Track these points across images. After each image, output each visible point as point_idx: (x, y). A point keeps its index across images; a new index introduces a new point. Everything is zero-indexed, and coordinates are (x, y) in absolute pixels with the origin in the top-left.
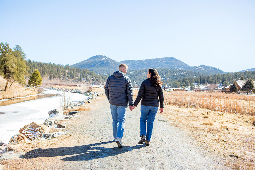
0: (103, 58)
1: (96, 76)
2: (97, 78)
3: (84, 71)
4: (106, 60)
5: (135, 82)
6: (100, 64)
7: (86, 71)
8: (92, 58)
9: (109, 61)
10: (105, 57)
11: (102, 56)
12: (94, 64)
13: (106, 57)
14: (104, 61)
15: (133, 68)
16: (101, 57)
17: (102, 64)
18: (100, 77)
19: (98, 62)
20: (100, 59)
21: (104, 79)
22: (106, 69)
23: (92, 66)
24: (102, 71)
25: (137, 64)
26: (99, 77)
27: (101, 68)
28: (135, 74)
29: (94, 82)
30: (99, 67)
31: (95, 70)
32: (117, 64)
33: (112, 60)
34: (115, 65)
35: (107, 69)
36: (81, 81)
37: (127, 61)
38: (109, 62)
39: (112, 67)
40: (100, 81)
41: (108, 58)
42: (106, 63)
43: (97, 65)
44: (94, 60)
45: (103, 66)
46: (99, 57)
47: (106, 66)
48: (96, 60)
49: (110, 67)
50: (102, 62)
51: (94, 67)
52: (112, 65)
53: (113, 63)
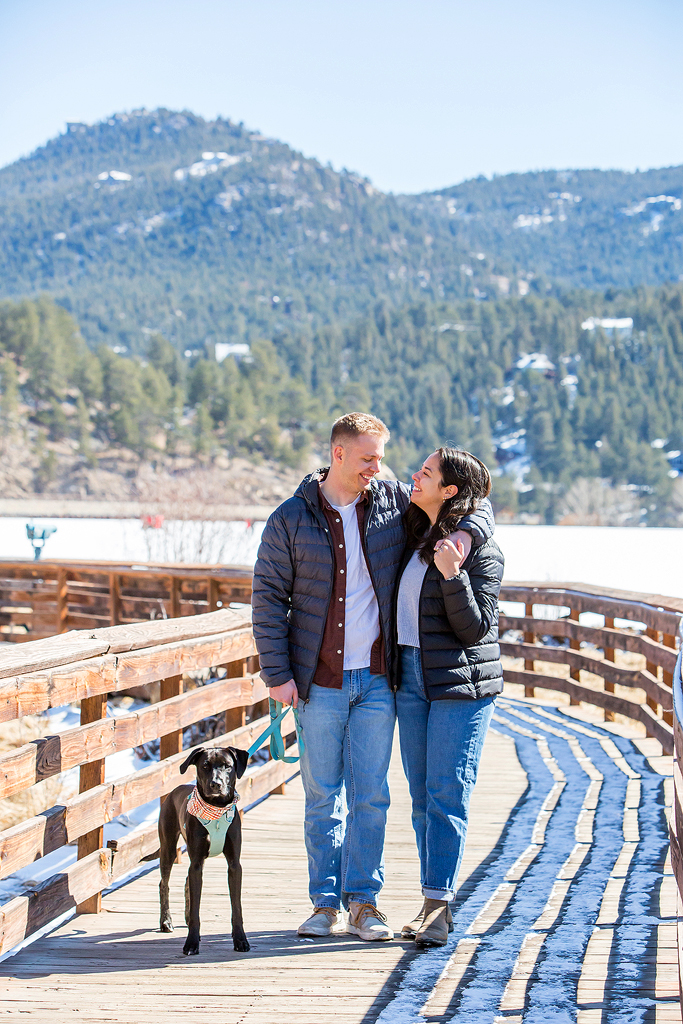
0: (200, 148)
1: (94, 376)
2: (108, 397)
4: (246, 174)
5: (659, 444)
6: (166, 231)
8: (57, 151)
9: (277, 180)
10: (232, 134)
11: (193, 121)
12: (87, 222)
13: (237, 132)
14: (216, 183)
15: (605, 270)
16: (175, 134)
17: (189, 221)
18: (160, 380)
19: (132, 202)
20: (165, 165)
21: (219, 416)
22: (244, 287)
23: (64, 252)
24: (191, 314)
25: (645, 217)
26: (147, 385)
27: (176, 279)
28: (653, 339)
29: (65, 451)
30: (154, 262)
31: (100, 310)
32: (394, 227)
33: (317, 176)
34: (359, 232)
35: (261, 283)
37: (512, 177)
38: (279, 201)
39: (327, 258)
40: (160, 441)
41: (261, 144)
42: (238, 209)
43: (120, 242)
44: (81, 180)
45: (205, 254)
46: (145, 143)
47: (240, 254)
48: (111, 180)
49: (295, 264)
50: (195, 197)
51: (82, 264)
52: (324, 236)
53: (333, 205)
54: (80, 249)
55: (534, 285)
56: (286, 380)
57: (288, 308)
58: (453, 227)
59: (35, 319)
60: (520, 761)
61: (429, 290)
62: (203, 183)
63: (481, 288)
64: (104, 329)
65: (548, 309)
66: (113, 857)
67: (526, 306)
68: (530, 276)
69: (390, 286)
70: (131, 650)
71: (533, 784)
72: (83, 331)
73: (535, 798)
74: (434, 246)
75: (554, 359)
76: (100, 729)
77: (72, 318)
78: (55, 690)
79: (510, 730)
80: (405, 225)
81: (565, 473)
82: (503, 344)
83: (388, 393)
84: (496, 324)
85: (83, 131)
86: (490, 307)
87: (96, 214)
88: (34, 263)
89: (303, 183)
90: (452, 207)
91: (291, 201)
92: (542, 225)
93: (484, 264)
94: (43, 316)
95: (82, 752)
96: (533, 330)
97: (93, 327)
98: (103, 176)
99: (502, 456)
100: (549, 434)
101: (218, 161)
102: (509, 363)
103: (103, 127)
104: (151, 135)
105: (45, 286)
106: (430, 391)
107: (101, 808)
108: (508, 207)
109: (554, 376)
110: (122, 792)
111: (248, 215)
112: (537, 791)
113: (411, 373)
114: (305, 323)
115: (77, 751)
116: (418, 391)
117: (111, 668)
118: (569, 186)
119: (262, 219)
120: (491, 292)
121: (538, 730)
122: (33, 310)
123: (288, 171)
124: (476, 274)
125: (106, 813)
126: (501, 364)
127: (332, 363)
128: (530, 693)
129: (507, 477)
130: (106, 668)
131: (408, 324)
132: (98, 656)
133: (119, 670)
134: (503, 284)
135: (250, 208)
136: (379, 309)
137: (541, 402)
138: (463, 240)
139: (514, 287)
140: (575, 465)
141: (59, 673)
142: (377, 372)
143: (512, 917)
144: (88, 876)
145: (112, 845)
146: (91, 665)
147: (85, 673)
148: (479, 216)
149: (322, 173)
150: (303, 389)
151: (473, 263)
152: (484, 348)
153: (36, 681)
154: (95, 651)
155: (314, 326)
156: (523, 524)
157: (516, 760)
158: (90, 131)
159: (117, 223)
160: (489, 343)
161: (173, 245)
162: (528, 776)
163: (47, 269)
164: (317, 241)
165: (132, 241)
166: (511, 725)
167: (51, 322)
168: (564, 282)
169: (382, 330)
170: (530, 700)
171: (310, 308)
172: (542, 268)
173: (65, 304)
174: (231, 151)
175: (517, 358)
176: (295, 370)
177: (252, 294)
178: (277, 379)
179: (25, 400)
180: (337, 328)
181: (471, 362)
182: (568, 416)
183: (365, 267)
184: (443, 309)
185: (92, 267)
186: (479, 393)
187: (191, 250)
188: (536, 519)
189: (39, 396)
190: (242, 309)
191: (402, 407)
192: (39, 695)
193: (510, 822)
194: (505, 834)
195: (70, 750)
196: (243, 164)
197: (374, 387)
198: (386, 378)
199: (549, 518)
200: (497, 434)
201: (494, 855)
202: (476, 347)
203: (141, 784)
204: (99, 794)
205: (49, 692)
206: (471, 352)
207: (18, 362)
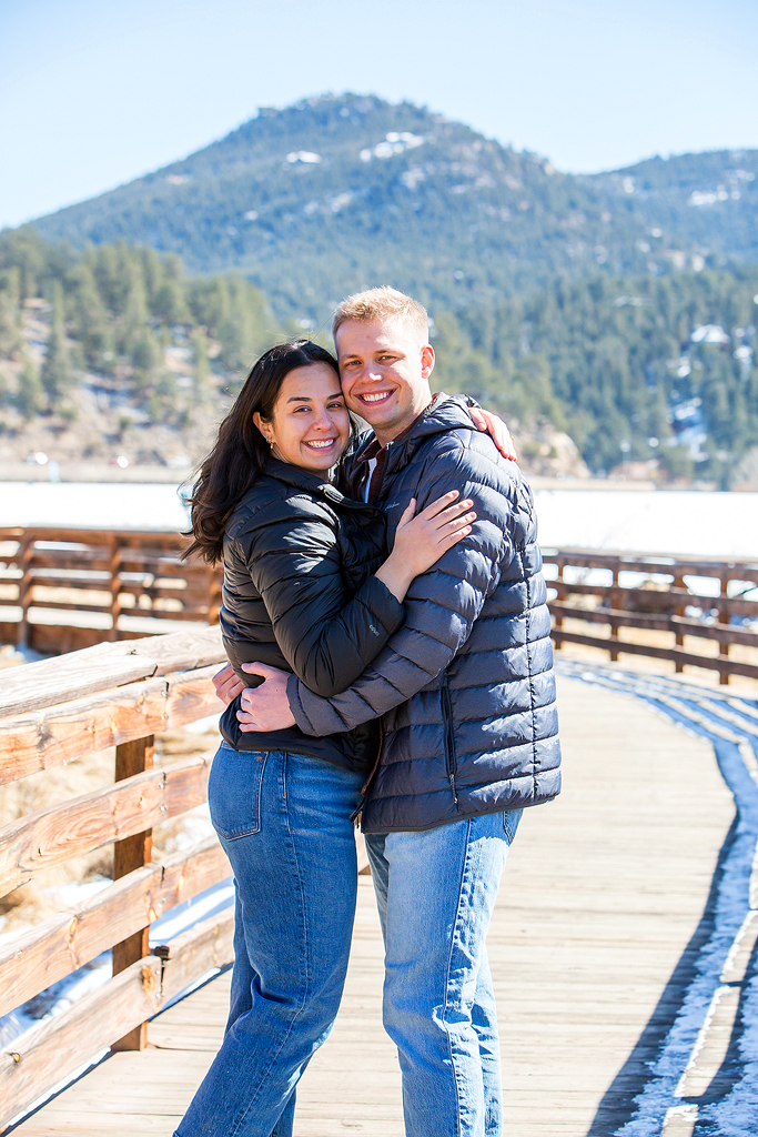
0: (385, 129)
3: (100, 272)
4: (429, 155)
6: (352, 209)
7: (135, 269)
8: (248, 134)
9: (460, 159)
10: (415, 117)
11: (379, 104)
12: (277, 202)
13: (420, 114)
14: (400, 163)
16: (362, 117)
17: (374, 200)
19: (319, 183)
20: (350, 146)
22: (428, 263)
23: (255, 231)
30: (341, 239)
31: (289, 286)
32: (573, 205)
33: (498, 156)
34: (539, 210)
35: (444, 260)
36: (56, 420)
38: (461, 180)
39: (508, 234)
41: (444, 126)
42: (422, 188)
43: (307, 221)
44: (270, 161)
45: (390, 232)
46: (333, 126)
47: (425, 232)
48: (299, 162)
49: (477, 242)
50: (380, 177)
51: (272, 242)
52: (505, 214)
53: (513, 183)
54: (269, 227)
55: (709, 261)
56: (468, 352)
57: (470, 283)
58: (630, 204)
59: (225, 294)
60: (723, 776)
61: (606, 266)
62: (388, 163)
63: (658, 263)
64: (293, 304)
65: (722, 284)
66: (163, 969)
67: (701, 281)
68: (706, 252)
69: (569, 262)
70: (196, 668)
71: (743, 811)
72: (274, 306)
73: (748, 833)
74: (612, 223)
75: (728, 331)
76: (140, 789)
77: (262, 295)
78: (52, 741)
79: (706, 731)
80: (583, 202)
81: (739, 443)
82: (678, 318)
83: (567, 365)
84: (672, 298)
85: (272, 115)
86: (666, 282)
87: (285, 193)
88: (225, 243)
89: (485, 162)
90: (628, 186)
91: (472, 180)
92: (718, 203)
93: (660, 240)
94: (233, 292)
95: (107, 826)
96: (709, 304)
97: (282, 303)
98: (292, 158)
99: (678, 426)
100: (723, 404)
101: (401, 142)
102: (684, 335)
103: (292, 111)
104: (339, 118)
105: (237, 263)
106: (607, 364)
107: (143, 903)
108: (683, 184)
109: (728, 348)
110: (180, 873)
111: (431, 194)
112: (750, 822)
113: (589, 345)
114: (486, 297)
115: (97, 825)
116: (597, 363)
117: (158, 699)
118: (743, 164)
119: (445, 197)
120: (666, 267)
121: (739, 731)
122: (223, 286)
123: (470, 151)
124: (653, 249)
125: (152, 908)
126: (676, 336)
127: (513, 336)
128: (724, 681)
129: (682, 448)
130: (148, 699)
131: (586, 299)
132: (140, 680)
133: (172, 700)
134: (678, 259)
135: (433, 187)
136: (558, 283)
137: (716, 373)
138: (639, 217)
139: (689, 262)
140: (749, 435)
141: (61, 715)
142: (556, 345)
143: (742, 1064)
144: (119, 1006)
145: (162, 952)
146: (122, 697)
147: (111, 710)
148: (656, 194)
149: (503, 153)
150: (484, 362)
151: (650, 239)
152: (660, 321)
153: (13, 732)
154: (130, 674)
155: (495, 300)
156: (697, 490)
157: (716, 774)
158: (280, 115)
159: (305, 202)
160: (666, 317)
161: (359, 223)
162: (735, 799)
163: (238, 247)
164: (498, 219)
165: (319, 219)
166: (707, 723)
167: (241, 298)
168: (738, 258)
169: (561, 302)
170: (725, 689)
171: (492, 282)
172: (716, 245)
173: (255, 281)
174: (416, 132)
175: (692, 330)
176: (477, 342)
177: (435, 270)
178: (459, 352)
179: (216, 372)
180: (518, 302)
181: (647, 335)
182: (742, 387)
183: (545, 243)
184: (620, 284)
185: (282, 245)
186: (655, 366)
187: (376, 228)
188: (709, 486)
189: (229, 369)
190: (427, 285)
191: (581, 378)
192: (20, 753)
193: (719, 873)
194: (714, 894)
195: (85, 825)
196: (426, 145)
197: (554, 359)
198: (564, 350)
199: (724, 485)
200: (673, 403)
201: (704, 931)
202: (652, 319)
203: (212, 857)
204: (138, 884)
205: (40, 745)
206: (648, 325)
207: (209, 335)
